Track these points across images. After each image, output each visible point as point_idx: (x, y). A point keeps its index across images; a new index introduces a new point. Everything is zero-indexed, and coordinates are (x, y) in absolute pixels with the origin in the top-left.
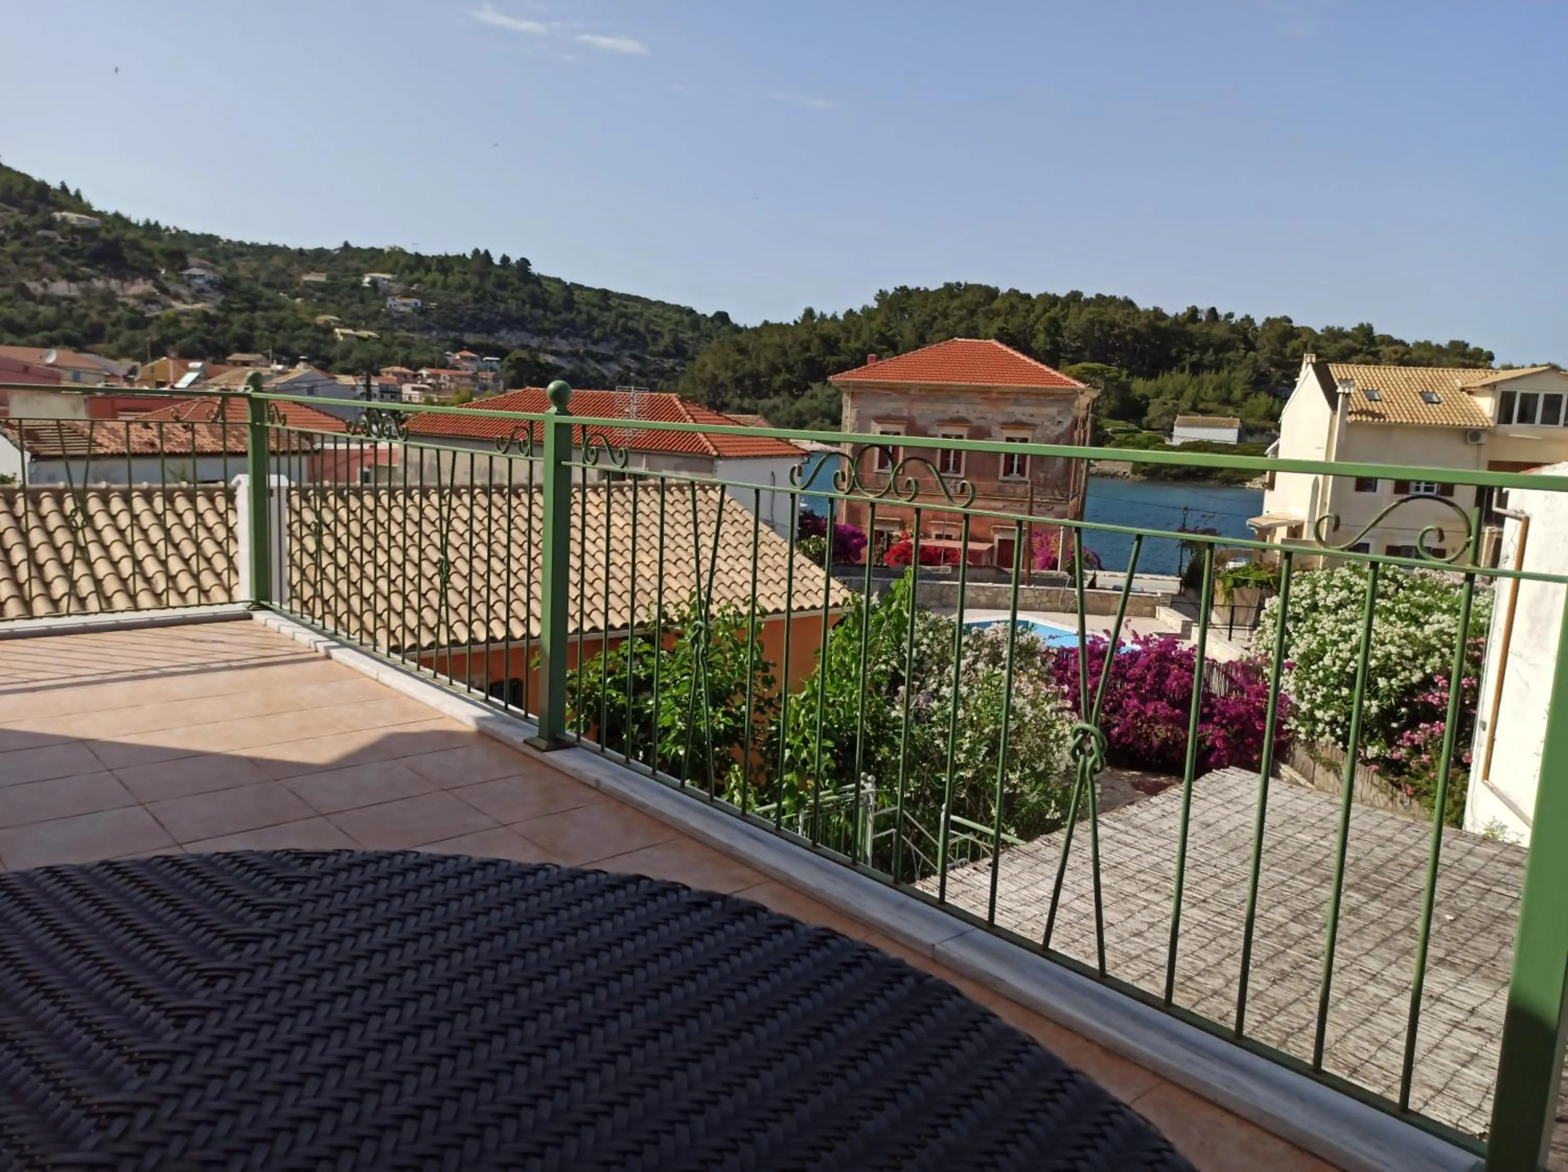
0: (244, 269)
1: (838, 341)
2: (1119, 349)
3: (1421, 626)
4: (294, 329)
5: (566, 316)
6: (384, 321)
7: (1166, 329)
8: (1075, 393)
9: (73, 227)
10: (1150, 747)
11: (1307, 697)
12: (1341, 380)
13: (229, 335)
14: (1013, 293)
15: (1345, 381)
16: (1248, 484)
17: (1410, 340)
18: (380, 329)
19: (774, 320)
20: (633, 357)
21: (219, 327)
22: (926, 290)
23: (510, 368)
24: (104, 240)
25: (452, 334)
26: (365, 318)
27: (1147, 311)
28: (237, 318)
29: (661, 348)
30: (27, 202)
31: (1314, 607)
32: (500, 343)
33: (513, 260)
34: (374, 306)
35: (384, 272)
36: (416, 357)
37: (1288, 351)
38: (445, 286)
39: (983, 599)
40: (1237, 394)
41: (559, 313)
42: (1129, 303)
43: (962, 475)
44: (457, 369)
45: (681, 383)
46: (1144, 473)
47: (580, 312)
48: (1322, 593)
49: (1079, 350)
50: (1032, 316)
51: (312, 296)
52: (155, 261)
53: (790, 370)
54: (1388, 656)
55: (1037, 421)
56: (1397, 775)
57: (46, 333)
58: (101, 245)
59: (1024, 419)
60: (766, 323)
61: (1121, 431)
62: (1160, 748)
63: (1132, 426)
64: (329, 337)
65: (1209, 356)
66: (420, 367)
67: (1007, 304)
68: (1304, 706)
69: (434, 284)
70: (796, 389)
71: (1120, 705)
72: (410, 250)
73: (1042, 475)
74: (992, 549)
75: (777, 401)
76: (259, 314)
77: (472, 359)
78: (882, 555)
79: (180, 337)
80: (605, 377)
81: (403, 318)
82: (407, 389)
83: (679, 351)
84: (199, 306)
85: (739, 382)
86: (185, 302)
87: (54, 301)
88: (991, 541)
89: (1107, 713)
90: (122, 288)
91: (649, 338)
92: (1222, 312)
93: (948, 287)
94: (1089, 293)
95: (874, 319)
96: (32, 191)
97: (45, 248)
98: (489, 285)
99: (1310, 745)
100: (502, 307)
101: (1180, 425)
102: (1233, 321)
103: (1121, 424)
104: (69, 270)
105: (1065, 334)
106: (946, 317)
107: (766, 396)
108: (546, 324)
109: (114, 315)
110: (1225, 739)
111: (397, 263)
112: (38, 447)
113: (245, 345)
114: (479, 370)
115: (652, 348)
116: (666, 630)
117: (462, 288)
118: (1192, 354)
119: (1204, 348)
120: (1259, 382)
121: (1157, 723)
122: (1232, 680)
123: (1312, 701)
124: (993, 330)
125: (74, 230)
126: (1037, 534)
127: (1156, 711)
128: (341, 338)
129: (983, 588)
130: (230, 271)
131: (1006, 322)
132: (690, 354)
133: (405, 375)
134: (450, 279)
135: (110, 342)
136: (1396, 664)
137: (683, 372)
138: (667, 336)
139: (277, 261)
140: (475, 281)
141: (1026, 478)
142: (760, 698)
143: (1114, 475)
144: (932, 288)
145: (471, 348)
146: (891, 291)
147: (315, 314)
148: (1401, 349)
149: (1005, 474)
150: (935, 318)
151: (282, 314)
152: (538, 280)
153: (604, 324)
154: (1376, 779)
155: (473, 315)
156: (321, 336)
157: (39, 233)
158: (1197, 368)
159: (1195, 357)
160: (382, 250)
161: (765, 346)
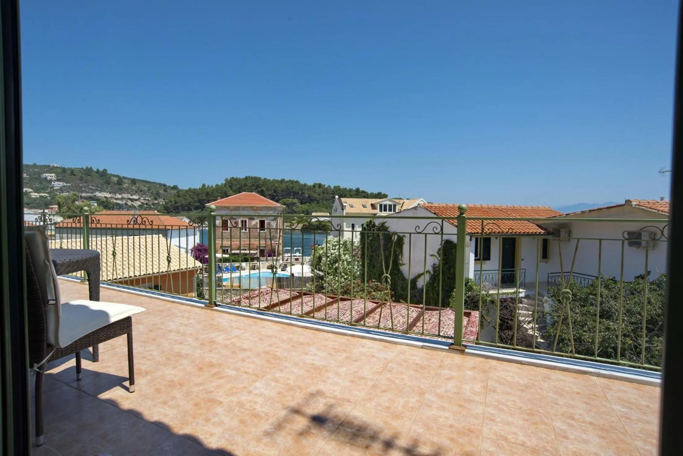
1: (211, 193)
6: (50, 190)
7: (307, 189)
8: (278, 207)
12: (344, 202)
14: (265, 179)
18: (49, 193)
26: (42, 189)
35: (50, 173)
43: (247, 232)
94: (287, 179)
95: (223, 187)
128: (33, 196)
141: (266, 231)
145: (85, 198)
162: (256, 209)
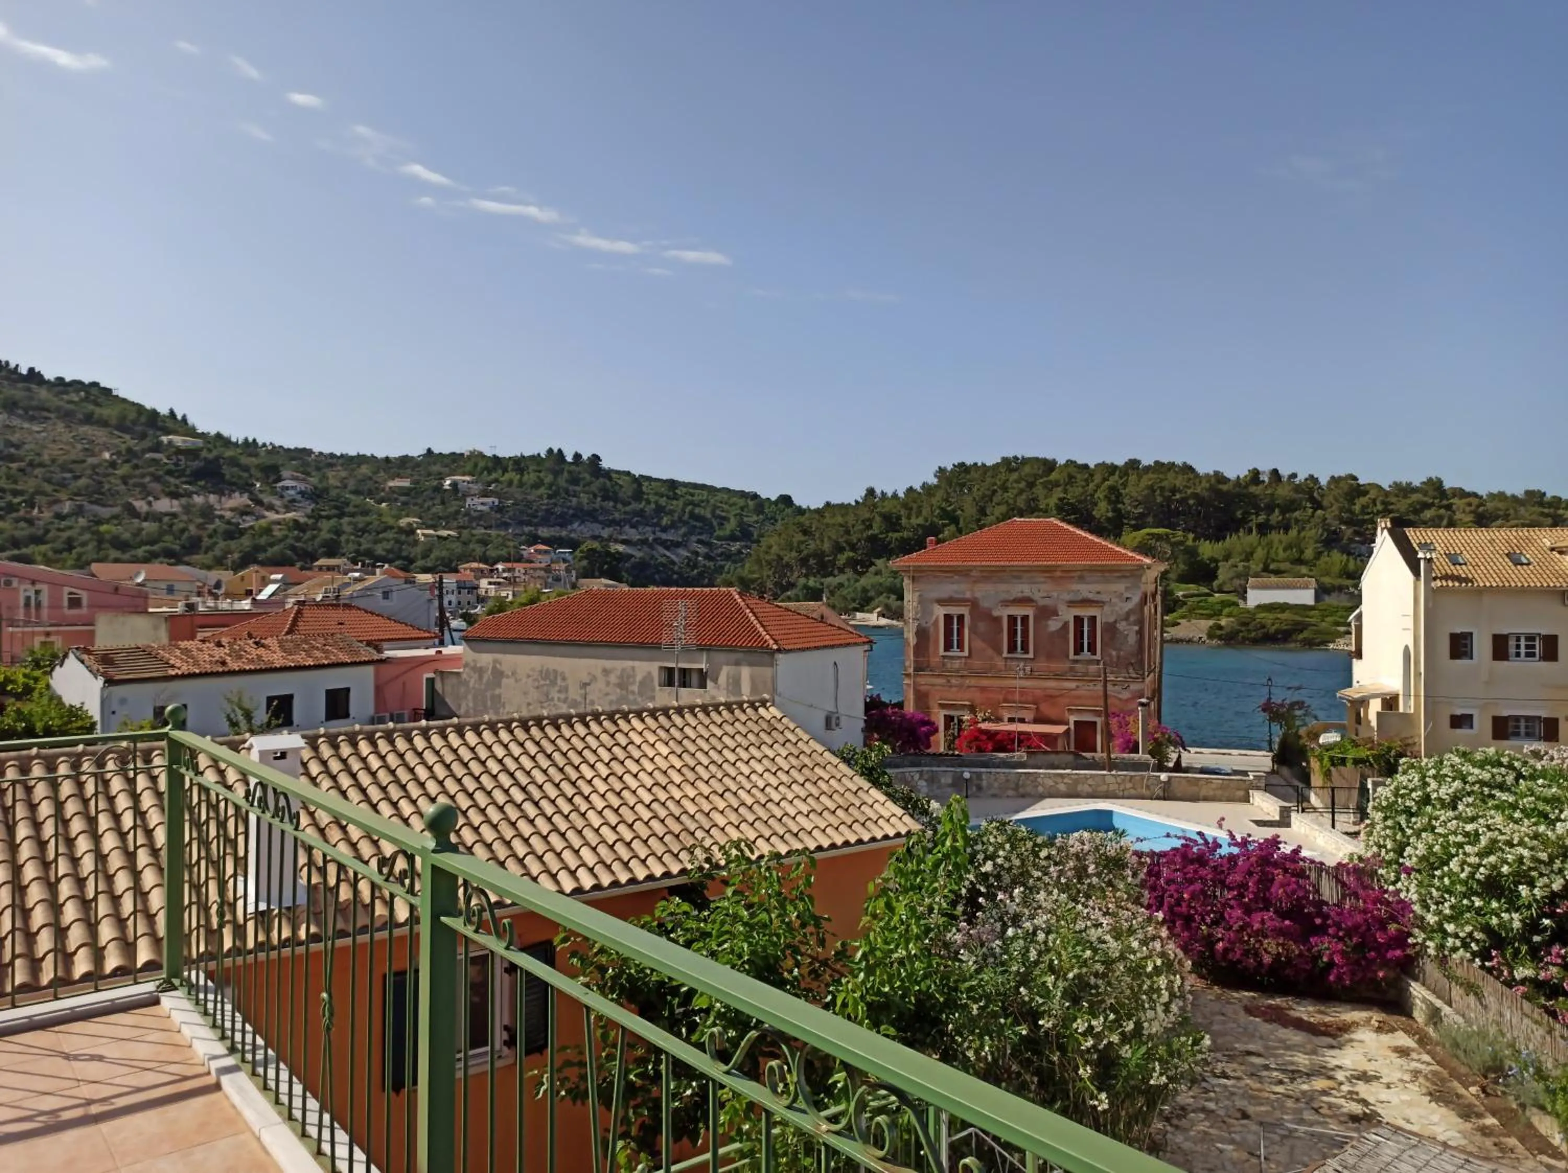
0: (333, 478)
1: (899, 518)
2: (1183, 513)
3: (1552, 823)
4: (378, 533)
5: (635, 506)
6: (463, 520)
7: (1228, 492)
8: (1141, 568)
9: (178, 448)
10: (1260, 964)
11: (1433, 907)
12: (1420, 544)
13: (317, 542)
14: (1070, 463)
15: (1425, 546)
16: (1331, 646)
17: (1483, 492)
18: (460, 528)
19: (835, 501)
20: (700, 542)
21: (309, 534)
22: (984, 465)
23: (582, 559)
24: (205, 459)
25: (527, 529)
26: (446, 518)
27: (1207, 475)
28: (325, 525)
29: (728, 532)
30: (139, 428)
31: (1426, 800)
32: (573, 535)
33: (585, 457)
34: (452, 508)
35: (464, 475)
36: (492, 553)
37: (1357, 508)
38: (521, 484)
39: (1062, 787)
40: (1309, 554)
41: (629, 504)
42: (1188, 469)
43: (1031, 655)
44: (532, 562)
45: (747, 565)
46: (1220, 638)
47: (648, 502)
48: (1433, 785)
49: (1142, 516)
50: (1092, 486)
51: (396, 500)
52: (251, 476)
53: (853, 548)
54: (1520, 859)
55: (1104, 597)
56: (1549, 998)
57: (148, 548)
58: (202, 464)
59: (1091, 596)
60: (828, 504)
61: (1192, 596)
62: (1271, 966)
63: (1205, 590)
64: (411, 538)
65: (1276, 517)
66: (495, 563)
67: (1065, 474)
68: (1431, 919)
69: (510, 483)
70: (860, 566)
71: (1222, 917)
72: (488, 453)
73: (1114, 653)
74: (1067, 732)
75: (841, 578)
76: (346, 520)
77: (546, 552)
78: (952, 742)
79: (272, 545)
80: (673, 563)
81: (482, 516)
82: (484, 583)
83: (745, 534)
84: (290, 515)
85: (804, 562)
86: (277, 512)
87: (156, 517)
88: (1067, 723)
89: (1209, 926)
90: (220, 502)
91: (715, 523)
92: (1285, 472)
93: (1006, 461)
94: (1147, 461)
95: (934, 495)
96: (143, 419)
97: (152, 469)
98: (562, 481)
99: (1442, 961)
100: (574, 500)
101: (1253, 588)
102: (1297, 481)
103: (1193, 588)
104: (172, 489)
105: (1126, 501)
106: (1005, 489)
107: (831, 574)
108: (617, 515)
109: (211, 527)
110: (1343, 953)
111: (476, 465)
112: (112, 671)
113: (332, 550)
114: (552, 562)
115: (719, 533)
116: (710, 876)
117: (536, 486)
118: (1257, 515)
119: (1270, 509)
120: (1331, 540)
121: (1266, 937)
122: (1344, 885)
123: (1439, 913)
124: (1053, 501)
125: (179, 451)
126: (1115, 715)
127: (1263, 922)
128: (422, 539)
129: (1061, 775)
130: (321, 481)
131: (1065, 491)
132: (755, 536)
133: (482, 571)
134: (526, 477)
135: (206, 553)
136: (1530, 869)
137: (749, 554)
138: (732, 519)
139: (365, 470)
140: (549, 479)
141: (1098, 657)
142: (814, 959)
143: (1190, 641)
144: (989, 463)
145: (545, 542)
146: (950, 467)
147: (399, 517)
148: (1475, 501)
149: (1076, 653)
150: (994, 492)
151: (368, 519)
152: (608, 473)
153: (671, 512)
154: (1527, 1005)
155: (547, 511)
156: (403, 537)
157: (147, 456)
158: (1264, 529)
159: (1262, 518)
160: (462, 455)
161: (827, 525)
162: (1061, 577)
